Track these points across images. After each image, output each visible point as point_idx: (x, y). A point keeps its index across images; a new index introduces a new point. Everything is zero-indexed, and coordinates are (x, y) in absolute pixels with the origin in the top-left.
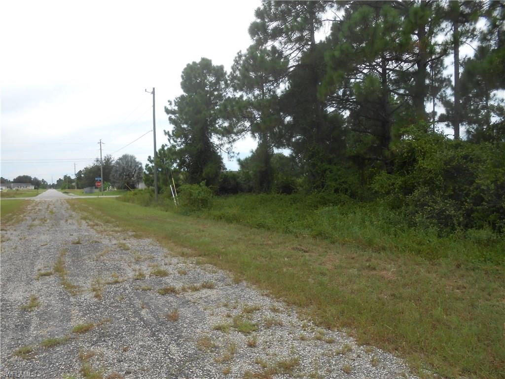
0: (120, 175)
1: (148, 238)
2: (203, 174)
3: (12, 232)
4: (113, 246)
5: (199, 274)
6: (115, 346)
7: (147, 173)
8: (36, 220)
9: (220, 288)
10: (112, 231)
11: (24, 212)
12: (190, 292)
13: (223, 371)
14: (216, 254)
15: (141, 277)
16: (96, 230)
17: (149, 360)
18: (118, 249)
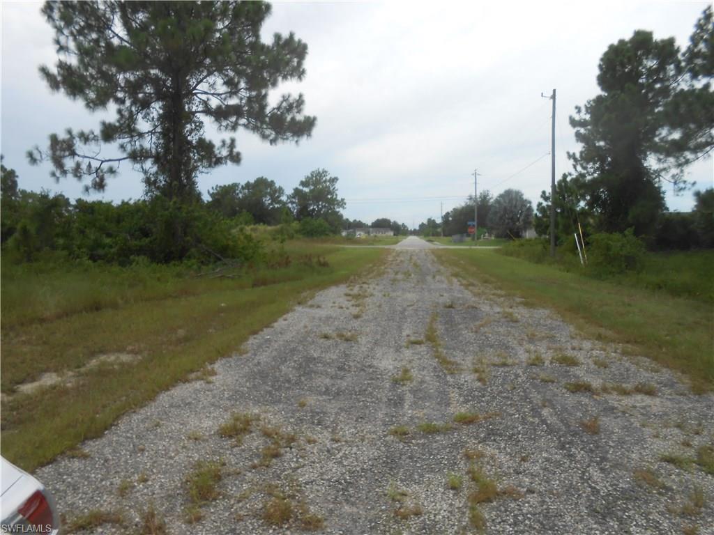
0: (501, 218)
1: (544, 307)
2: (630, 218)
3: (374, 286)
4: (496, 315)
5: (628, 370)
6: (509, 450)
7: (539, 215)
8: (399, 274)
9: (666, 396)
10: (493, 294)
11: (385, 264)
12: (615, 395)
13: (684, 530)
14: (656, 342)
15: (537, 362)
16: (471, 291)
17: (560, 481)
18: (503, 320)
